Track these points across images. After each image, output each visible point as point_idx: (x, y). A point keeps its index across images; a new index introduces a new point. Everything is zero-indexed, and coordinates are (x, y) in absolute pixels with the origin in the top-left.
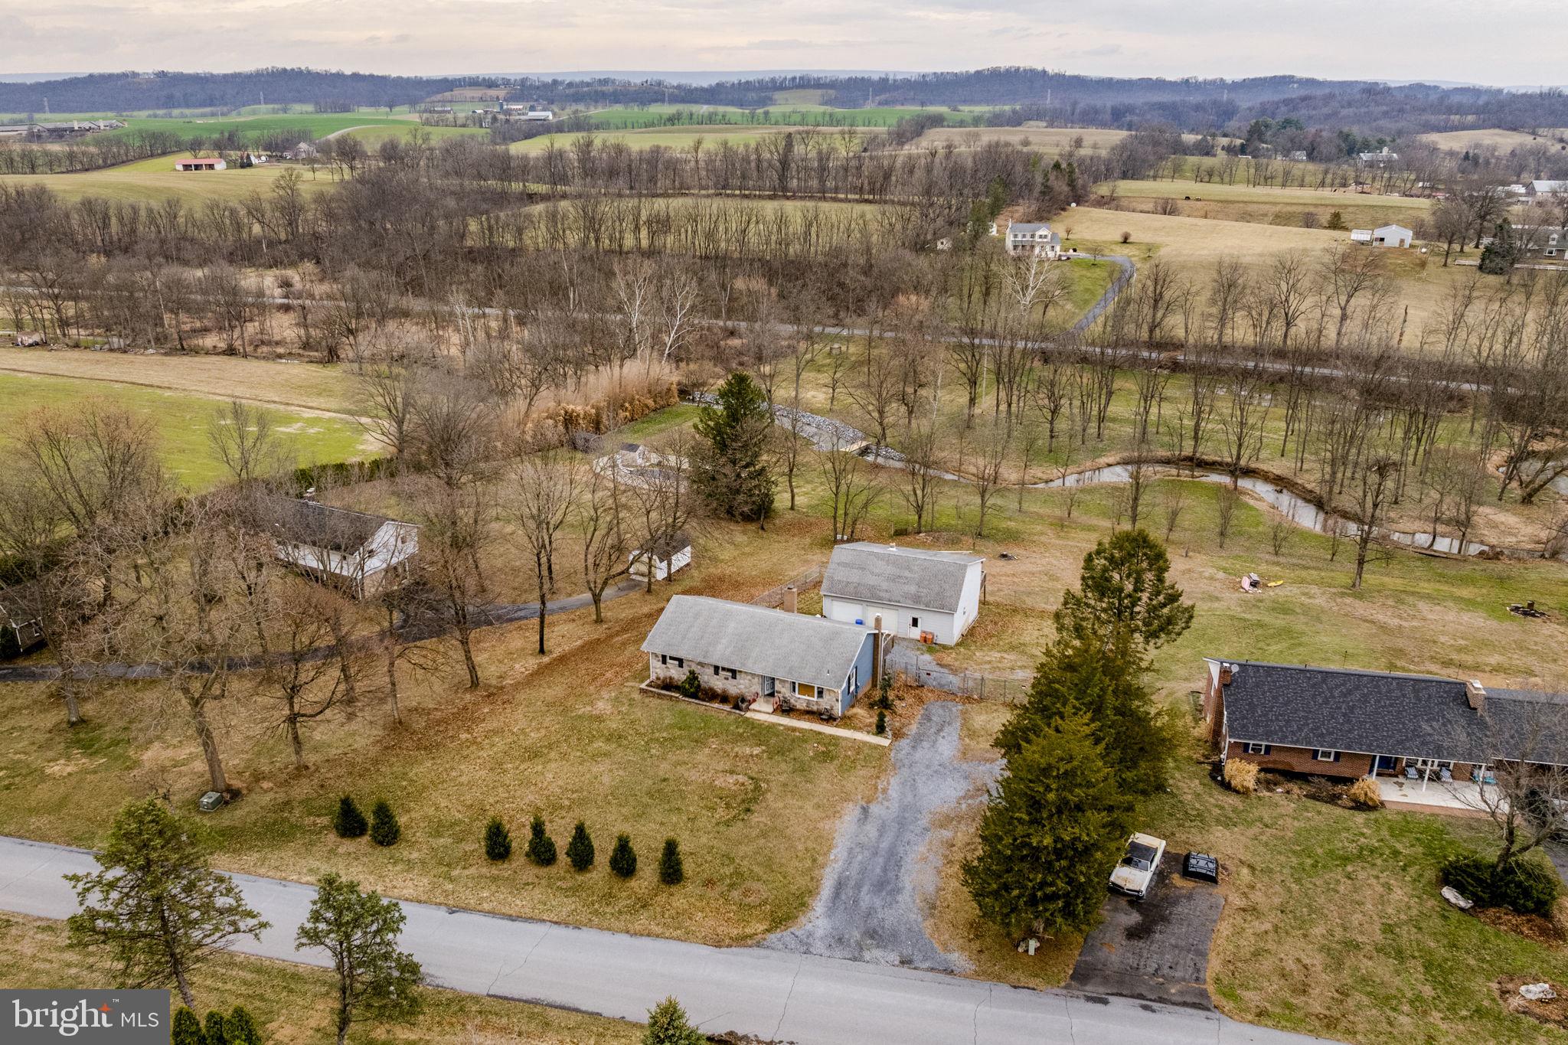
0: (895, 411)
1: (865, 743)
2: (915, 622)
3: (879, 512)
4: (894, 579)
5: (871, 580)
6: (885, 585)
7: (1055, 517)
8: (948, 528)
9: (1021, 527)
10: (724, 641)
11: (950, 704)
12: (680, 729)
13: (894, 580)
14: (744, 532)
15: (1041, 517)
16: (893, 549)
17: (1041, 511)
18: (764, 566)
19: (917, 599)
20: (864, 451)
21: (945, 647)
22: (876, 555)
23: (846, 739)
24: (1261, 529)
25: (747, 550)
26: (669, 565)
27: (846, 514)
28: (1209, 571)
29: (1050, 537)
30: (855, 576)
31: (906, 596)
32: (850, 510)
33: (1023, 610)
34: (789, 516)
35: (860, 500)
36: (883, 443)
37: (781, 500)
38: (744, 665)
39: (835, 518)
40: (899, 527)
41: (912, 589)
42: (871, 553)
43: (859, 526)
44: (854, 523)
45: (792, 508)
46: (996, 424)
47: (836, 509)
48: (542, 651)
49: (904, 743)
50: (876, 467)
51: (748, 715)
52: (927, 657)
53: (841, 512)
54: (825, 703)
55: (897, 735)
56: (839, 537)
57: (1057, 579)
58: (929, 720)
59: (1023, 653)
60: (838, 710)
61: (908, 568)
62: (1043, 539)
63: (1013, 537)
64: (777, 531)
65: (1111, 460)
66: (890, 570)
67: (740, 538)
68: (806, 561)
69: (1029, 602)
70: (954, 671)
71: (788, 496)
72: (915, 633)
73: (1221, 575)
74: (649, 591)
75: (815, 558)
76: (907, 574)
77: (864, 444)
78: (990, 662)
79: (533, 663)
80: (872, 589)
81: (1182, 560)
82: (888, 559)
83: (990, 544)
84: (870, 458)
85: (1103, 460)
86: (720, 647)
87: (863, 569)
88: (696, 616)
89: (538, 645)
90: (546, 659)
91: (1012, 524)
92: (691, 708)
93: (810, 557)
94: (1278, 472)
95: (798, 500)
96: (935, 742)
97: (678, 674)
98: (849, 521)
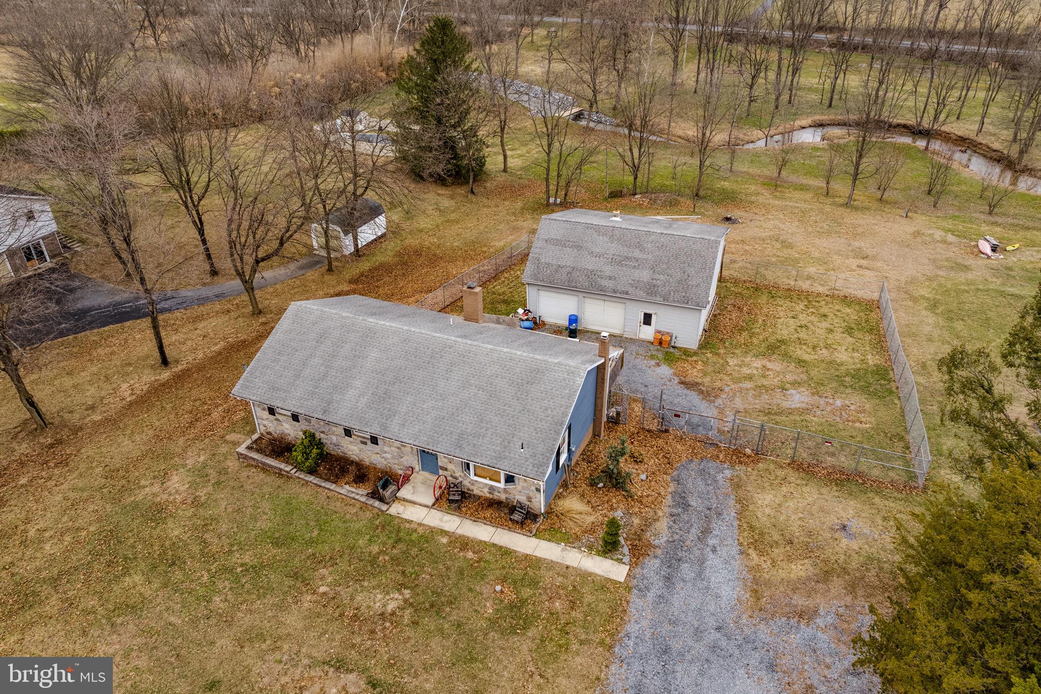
0: (605, 78)
1: (585, 576)
2: (647, 319)
3: (593, 173)
4: (620, 261)
5: (590, 264)
6: (608, 270)
7: (766, 177)
8: (663, 189)
9: (735, 187)
10: (358, 383)
11: (712, 466)
12: (277, 543)
13: (620, 263)
14: (452, 197)
15: (752, 177)
16: (617, 219)
17: (751, 170)
18: (469, 235)
19: (651, 291)
20: (578, 116)
21: (686, 352)
22: (597, 229)
23: (551, 565)
24: (964, 187)
25: (453, 216)
26: (355, 239)
27: (559, 176)
28: (938, 234)
29: (766, 196)
30: (567, 258)
31: (636, 284)
32: (564, 172)
33: (767, 287)
34: (502, 178)
35: (573, 161)
36: (594, 109)
37: (493, 163)
38: (384, 427)
39: (547, 180)
40: (613, 189)
41: (645, 275)
42: (589, 226)
43: (573, 188)
44: (568, 184)
45: (505, 170)
46: (695, 92)
47: (548, 170)
48: (165, 362)
49: (652, 566)
50: (588, 130)
51: (395, 509)
52: (665, 371)
53: (554, 173)
54: (518, 493)
55: (639, 551)
56: (552, 200)
57: (790, 246)
58: (686, 506)
59: (786, 356)
60: (540, 503)
61: (640, 246)
62: (761, 199)
63: (729, 198)
64: (488, 194)
65: (804, 123)
66: (614, 249)
67: (446, 203)
68: (515, 229)
69: (771, 276)
70: (708, 394)
71: (501, 158)
72: (648, 333)
73: (951, 238)
74: (330, 270)
75: (525, 224)
76: (637, 254)
77: (575, 110)
78: (750, 378)
79: (147, 378)
80: (591, 274)
81: (904, 221)
82: (611, 233)
83: (709, 205)
84: (583, 123)
85: (798, 123)
86: (351, 393)
87: (579, 248)
88: (321, 338)
89: (157, 354)
90: (166, 375)
91: (726, 184)
92: (305, 494)
93: (520, 223)
94: (960, 133)
95: (512, 163)
96: (702, 561)
97: (292, 431)
98: (563, 183)
